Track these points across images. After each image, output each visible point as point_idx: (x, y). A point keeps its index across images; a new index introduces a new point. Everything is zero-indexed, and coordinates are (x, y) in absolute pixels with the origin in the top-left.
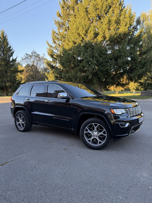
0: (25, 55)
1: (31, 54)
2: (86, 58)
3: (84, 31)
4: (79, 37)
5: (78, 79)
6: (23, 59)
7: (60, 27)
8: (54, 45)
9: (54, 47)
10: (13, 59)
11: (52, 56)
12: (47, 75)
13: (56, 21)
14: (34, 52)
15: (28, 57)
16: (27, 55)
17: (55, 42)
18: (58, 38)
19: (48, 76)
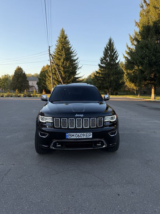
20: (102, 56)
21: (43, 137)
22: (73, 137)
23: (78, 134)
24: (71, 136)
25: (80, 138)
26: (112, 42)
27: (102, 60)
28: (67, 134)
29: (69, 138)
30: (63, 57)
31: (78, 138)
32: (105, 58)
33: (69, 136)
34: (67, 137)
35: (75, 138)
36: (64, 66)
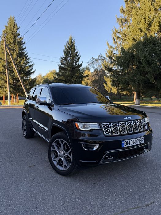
0: (92, 59)
1: (97, 58)
2: (145, 57)
3: (146, 25)
4: (141, 33)
5: (137, 83)
6: (89, 63)
7: (123, 24)
8: (114, 46)
9: (114, 47)
10: (78, 64)
11: (110, 58)
12: (105, 79)
13: (118, 19)
14: (101, 56)
15: (94, 61)
16: (93, 59)
17: (116, 42)
18: (118, 38)
19: (106, 81)
20: (62, 56)
21: (90, 150)
22: (129, 145)
23: (133, 140)
24: (126, 143)
25: (135, 144)
26: (73, 40)
27: (62, 60)
28: (123, 142)
29: (125, 146)
30: (16, 52)
31: (133, 145)
32: (66, 58)
33: (125, 143)
34: (123, 146)
35: (131, 145)
36: (17, 63)
